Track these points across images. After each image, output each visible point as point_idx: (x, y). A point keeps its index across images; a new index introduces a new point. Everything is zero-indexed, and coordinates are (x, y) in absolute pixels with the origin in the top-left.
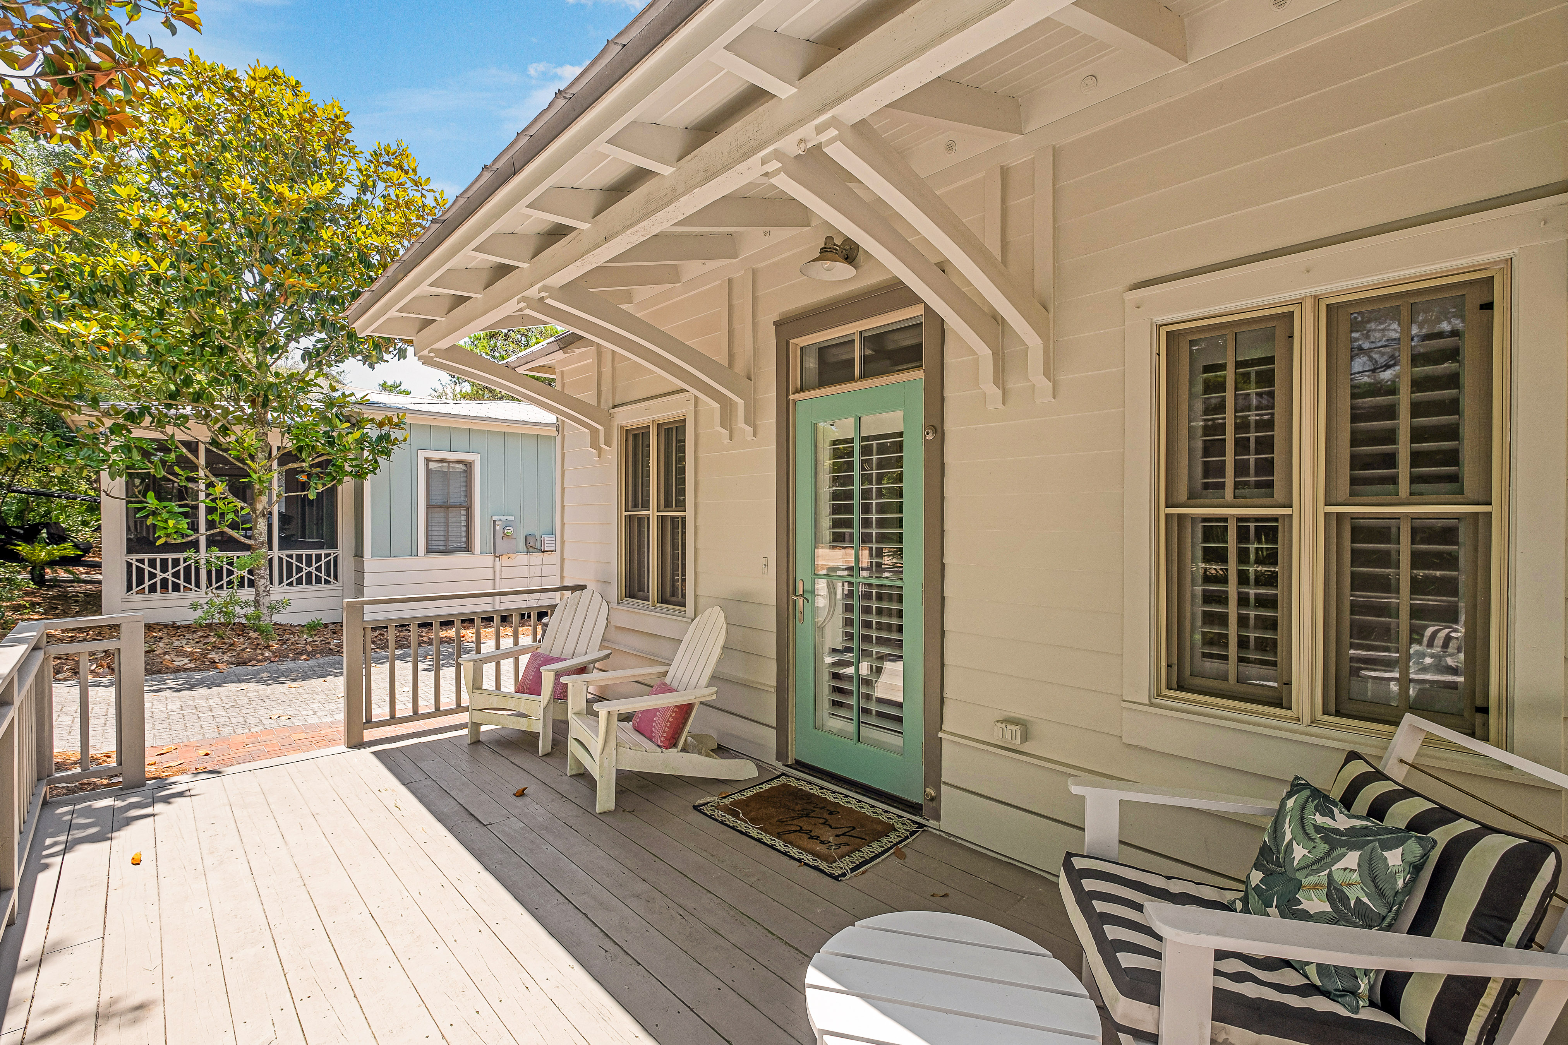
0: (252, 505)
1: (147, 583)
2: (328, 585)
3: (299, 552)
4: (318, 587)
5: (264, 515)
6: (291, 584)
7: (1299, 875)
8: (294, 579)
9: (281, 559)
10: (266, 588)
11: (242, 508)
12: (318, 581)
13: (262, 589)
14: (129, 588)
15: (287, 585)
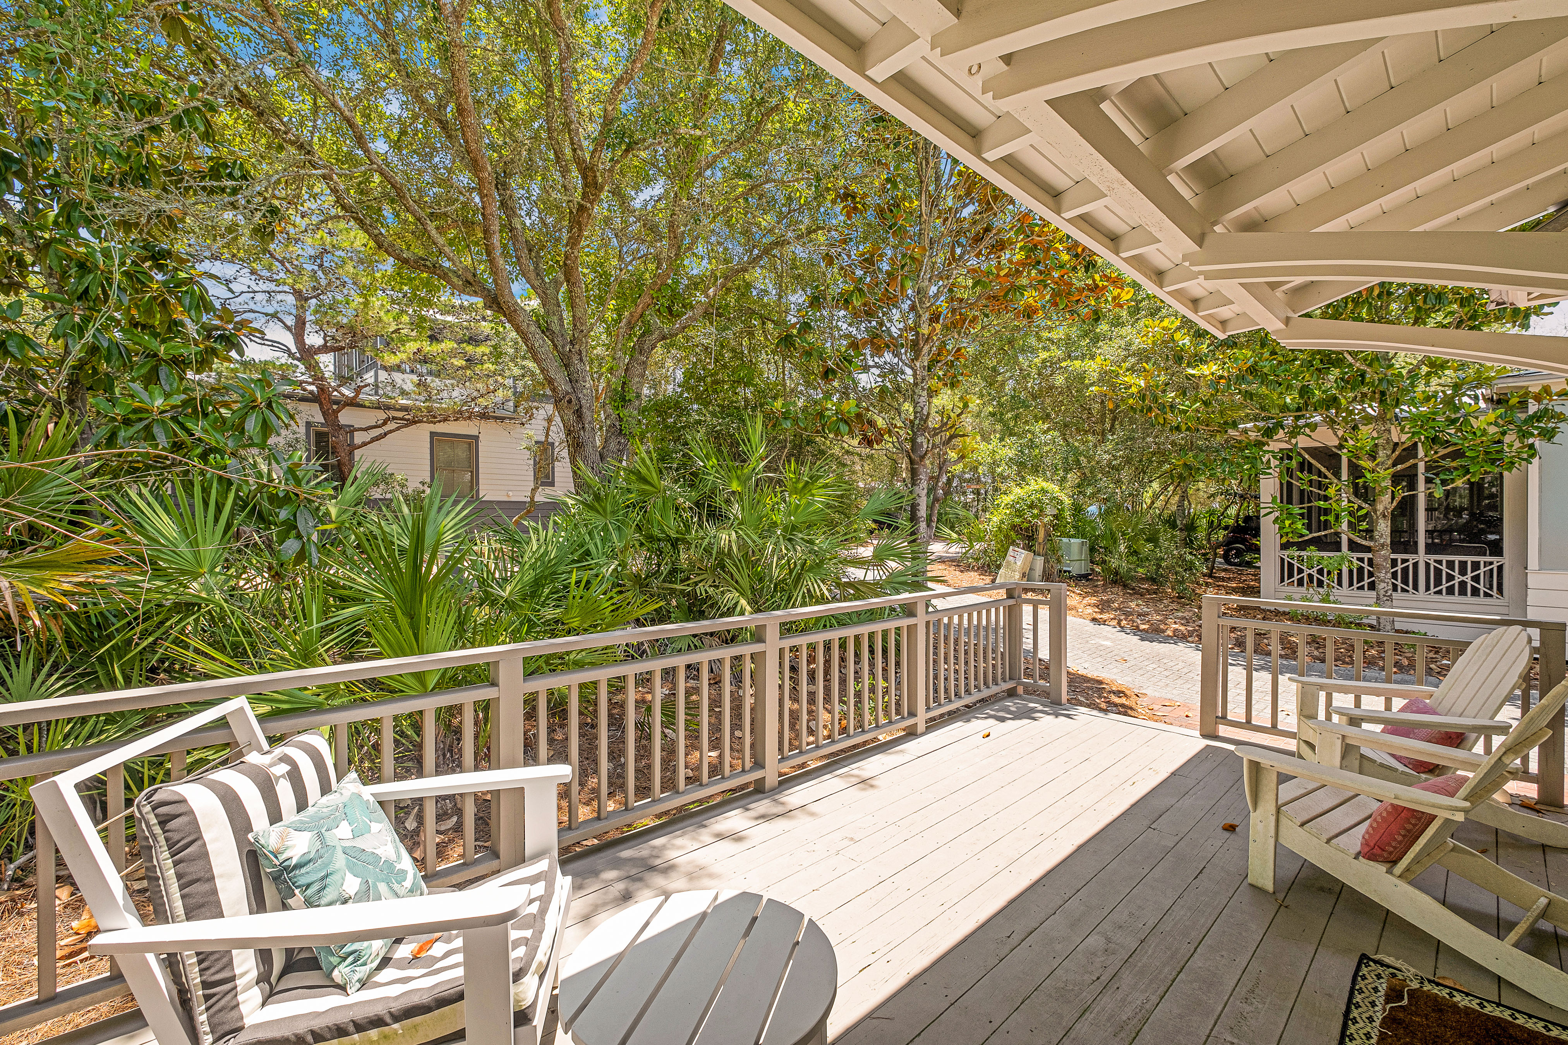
0: (1373, 503)
1: (1296, 577)
2: (1488, 600)
3: (1451, 558)
4: (1475, 600)
5: (1384, 516)
6: (1440, 592)
8: (1444, 587)
9: (1428, 565)
10: (1386, 592)
11: (1360, 508)
12: (1475, 592)
13: (1382, 592)
14: (1282, 580)
15: (1435, 593)
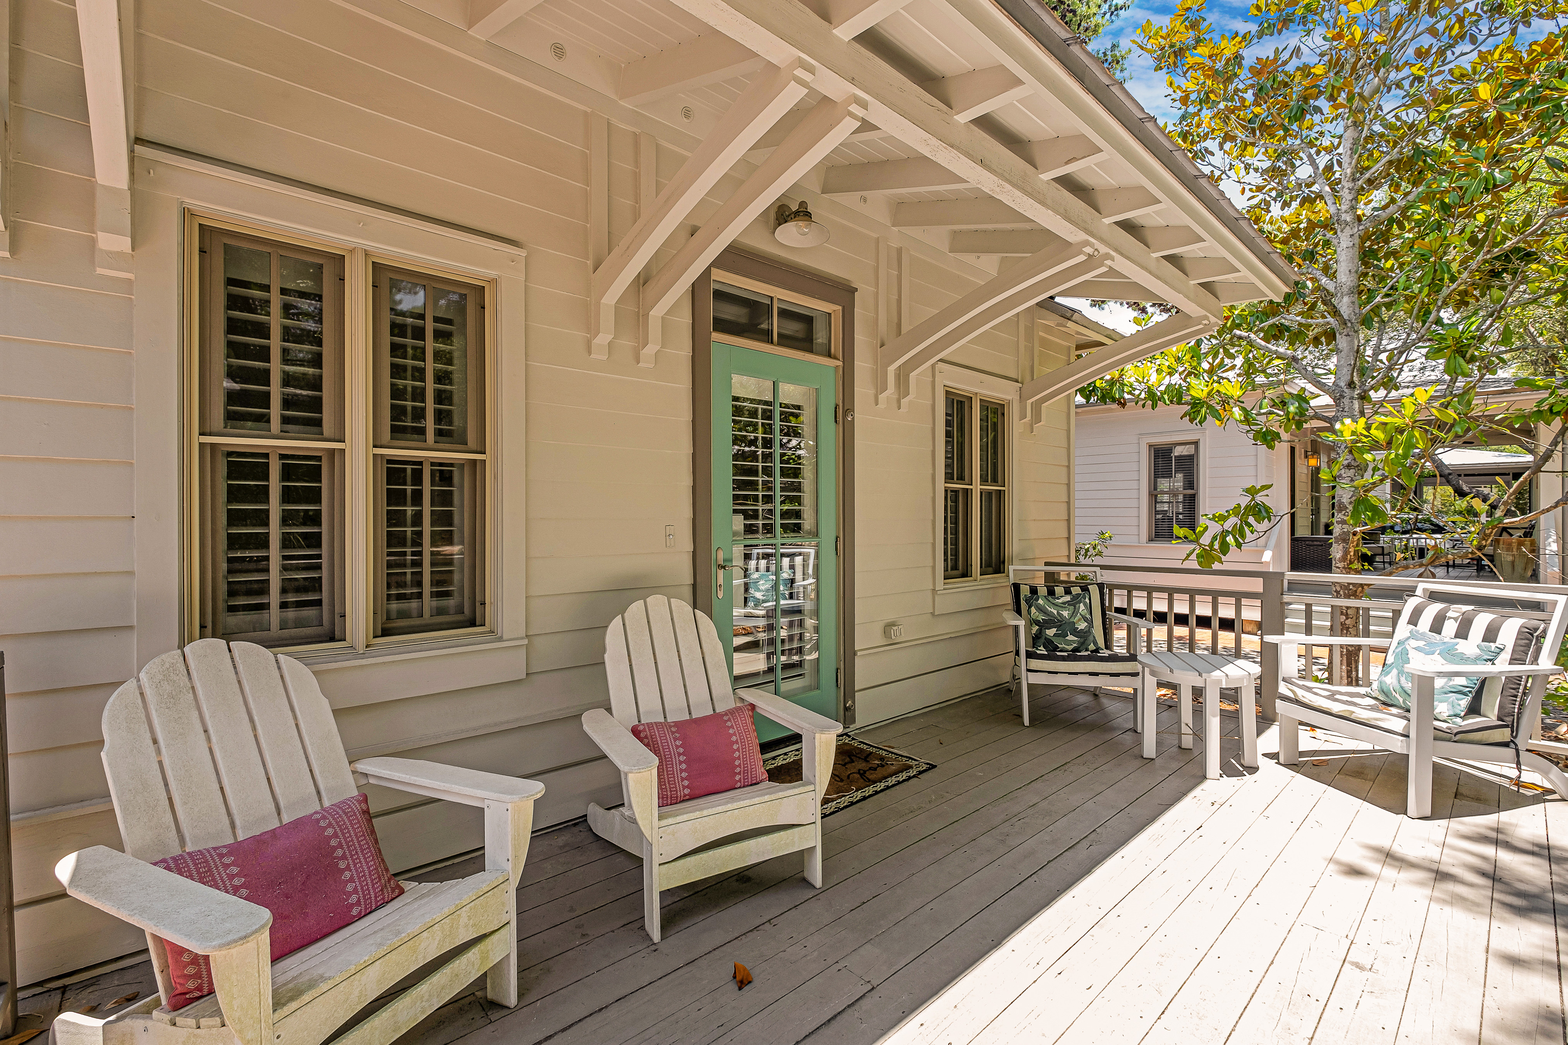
7: (1071, 620)
